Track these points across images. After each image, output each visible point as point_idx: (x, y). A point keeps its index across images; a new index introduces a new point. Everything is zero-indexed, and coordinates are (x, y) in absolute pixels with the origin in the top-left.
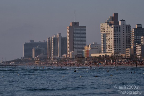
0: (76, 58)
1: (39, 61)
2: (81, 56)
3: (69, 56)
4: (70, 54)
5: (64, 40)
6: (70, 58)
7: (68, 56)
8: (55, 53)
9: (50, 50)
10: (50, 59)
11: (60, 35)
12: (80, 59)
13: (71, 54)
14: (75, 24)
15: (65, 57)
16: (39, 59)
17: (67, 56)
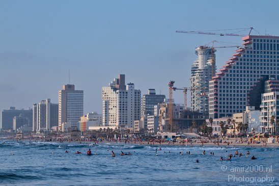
0: (69, 131)
1: (21, 135)
2: (76, 128)
3: (61, 129)
4: (61, 126)
5: (54, 108)
6: (61, 132)
7: (59, 129)
8: (43, 125)
9: (36, 120)
10: (35, 131)
11: (49, 101)
12: (74, 133)
13: (63, 126)
14: (70, 87)
15: (56, 130)
16: (21, 132)
17: (57, 128)
